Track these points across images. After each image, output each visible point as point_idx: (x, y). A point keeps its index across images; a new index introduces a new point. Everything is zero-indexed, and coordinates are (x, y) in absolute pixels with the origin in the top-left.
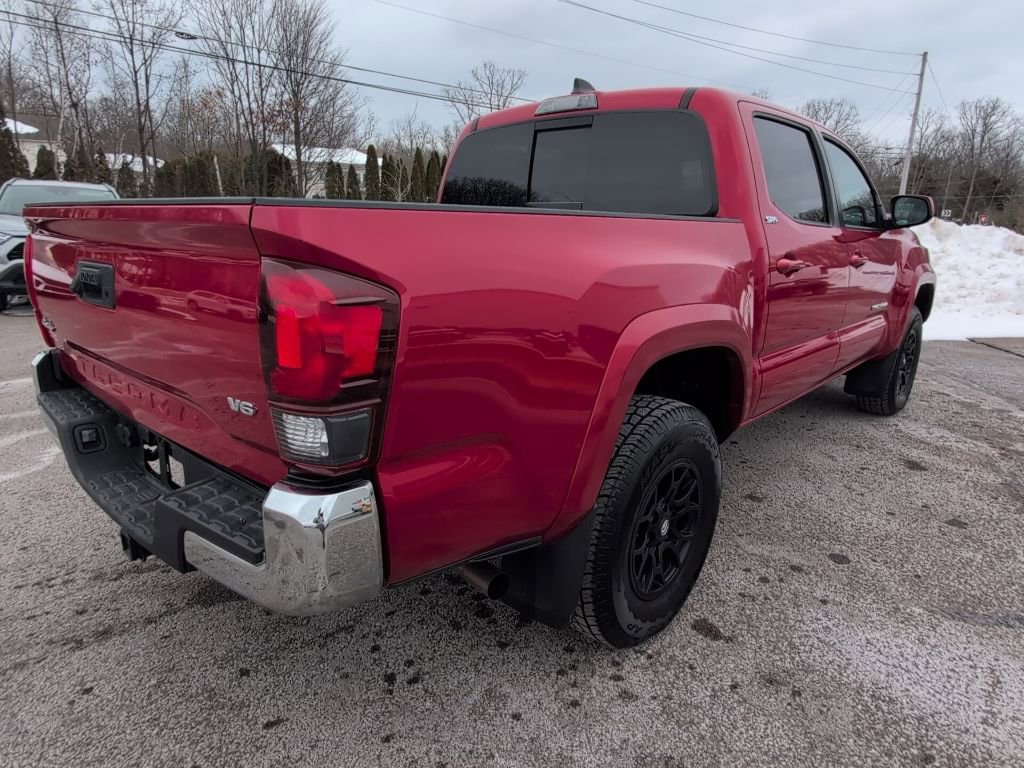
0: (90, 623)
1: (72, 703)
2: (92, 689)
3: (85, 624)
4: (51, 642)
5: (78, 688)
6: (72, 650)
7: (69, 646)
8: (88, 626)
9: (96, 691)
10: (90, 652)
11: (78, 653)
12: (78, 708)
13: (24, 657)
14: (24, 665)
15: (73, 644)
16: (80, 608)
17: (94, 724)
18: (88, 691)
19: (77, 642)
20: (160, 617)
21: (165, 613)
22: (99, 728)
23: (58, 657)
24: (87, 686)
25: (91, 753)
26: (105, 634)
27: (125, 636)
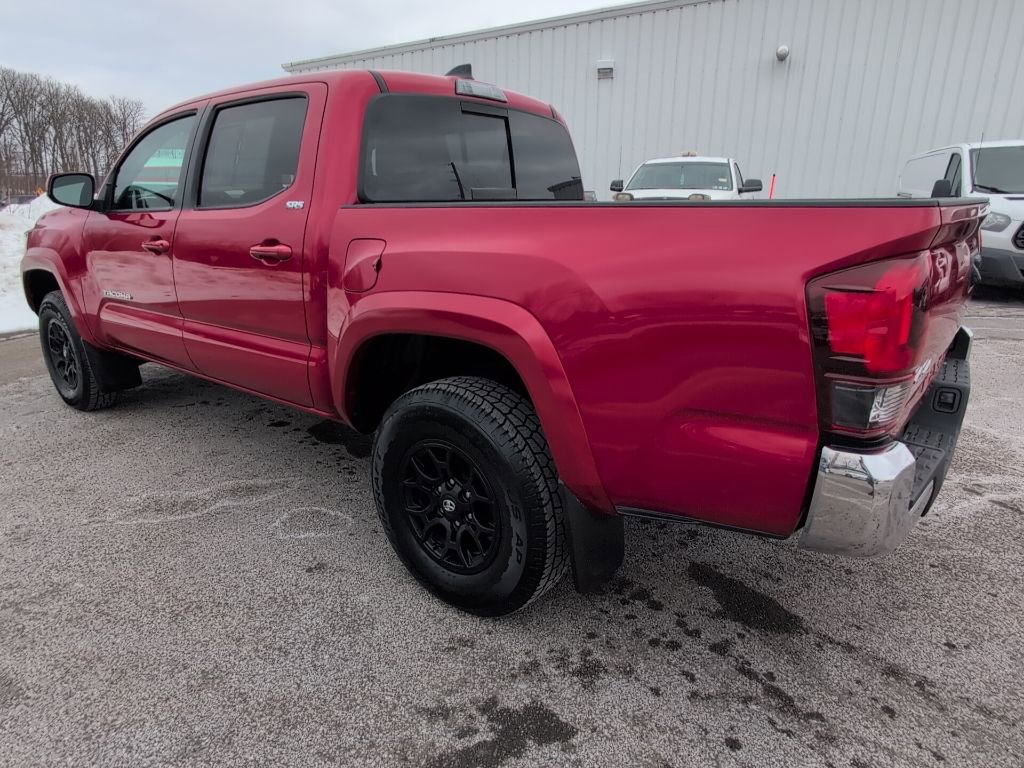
0: (892, 695)
1: (966, 647)
2: (945, 644)
3: (899, 697)
4: (942, 709)
5: (954, 653)
6: (932, 685)
7: (932, 690)
8: (899, 693)
9: (944, 641)
10: (920, 669)
11: (930, 677)
12: (966, 640)
13: (976, 716)
14: (981, 709)
15: (928, 688)
16: (886, 717)
17: (963, 624)
18: (948, 644)
19: (922, 688)
20: (839, 644)
21: (831, 642)
22: (963, 619)
23: (948, 688)
24: (947, 648)
25: (980, 612)
26: (893, 671)
27: (881, 655)
